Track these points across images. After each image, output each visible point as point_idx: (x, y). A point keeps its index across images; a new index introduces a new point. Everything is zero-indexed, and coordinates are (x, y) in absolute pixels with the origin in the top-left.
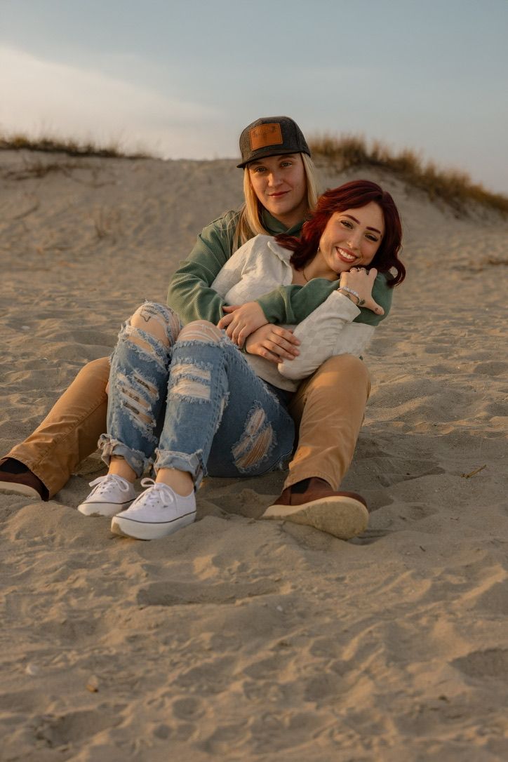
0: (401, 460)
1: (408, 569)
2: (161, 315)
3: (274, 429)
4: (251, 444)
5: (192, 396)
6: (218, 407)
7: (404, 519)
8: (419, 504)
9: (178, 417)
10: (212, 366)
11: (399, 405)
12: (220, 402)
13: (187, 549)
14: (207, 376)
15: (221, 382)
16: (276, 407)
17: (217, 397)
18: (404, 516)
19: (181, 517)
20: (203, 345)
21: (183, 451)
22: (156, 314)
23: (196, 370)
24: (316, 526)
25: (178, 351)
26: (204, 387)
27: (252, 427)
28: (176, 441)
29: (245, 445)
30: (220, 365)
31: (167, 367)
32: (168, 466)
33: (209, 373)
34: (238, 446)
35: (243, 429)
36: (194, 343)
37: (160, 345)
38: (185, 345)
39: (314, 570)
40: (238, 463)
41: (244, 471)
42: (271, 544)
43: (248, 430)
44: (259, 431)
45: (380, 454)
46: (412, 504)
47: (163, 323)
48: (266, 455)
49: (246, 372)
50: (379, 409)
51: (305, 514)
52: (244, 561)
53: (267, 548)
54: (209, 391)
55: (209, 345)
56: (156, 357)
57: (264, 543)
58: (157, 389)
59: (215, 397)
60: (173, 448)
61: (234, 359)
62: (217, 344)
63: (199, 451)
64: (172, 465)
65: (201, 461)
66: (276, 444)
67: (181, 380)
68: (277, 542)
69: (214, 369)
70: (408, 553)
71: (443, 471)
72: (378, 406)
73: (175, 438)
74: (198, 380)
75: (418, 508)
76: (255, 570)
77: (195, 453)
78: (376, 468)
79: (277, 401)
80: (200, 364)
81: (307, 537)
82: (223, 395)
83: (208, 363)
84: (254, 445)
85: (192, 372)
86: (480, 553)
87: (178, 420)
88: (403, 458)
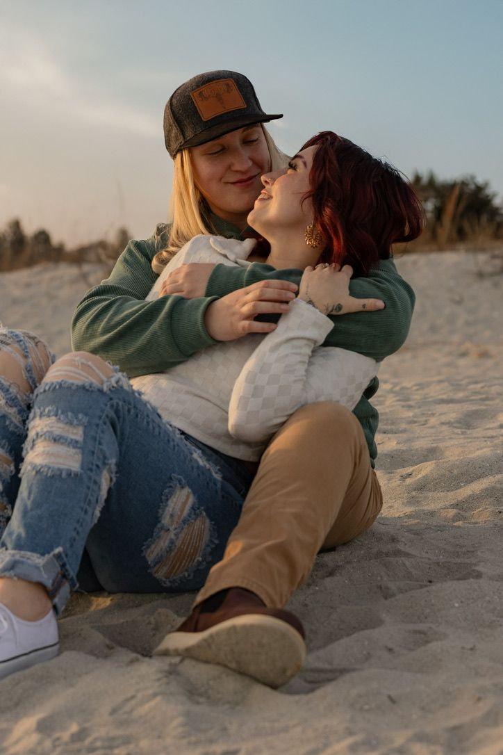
0: (427, 561)
1: (350, 733)
2: (16, 345)
3: (211, 519)
4: (172, 542)
5: (51, 465)
6: (96, 482)
7: (390, 650)
8: (422, 626)
9: (29, 498)
10: (85, 420)
11: (461, 487)
12: (99, 475)
13: (17, 704)
14: (77, 434)
15: (100, 443)
16: (215, 484)
17: (94, 467)
18: (390, 646)
19: (26, 654)
20: (74, 388)
21: (33, 550)
22: (8, 344)
23: (61, 425)
24: (229, 665)
25: (40, 397)
26: (72, 451)
27: (172, 516)
28: (23, 535)
29: (163, 544)
30: (100, 417)
31: (24, 422)
32: (7, 574)
33: (80, 430)
34: (153, 546)
35: (157, 520)
36: (60, 385)
37: (13, 390)
38: (47, 388)
39: (193, 739)
40: (157, 572)
41: (168, 584)
42: (140, 695)
43: (166, 520)
44: (184, 521)
45: (398, 553)
46: (411, 627)
47: (19, 357)
48: (200, 559)
49: (157, 430)
50: (430, 494)
51: (209, 646)
52: (87, 725)
53: (133, 702)
54: (79, 457)
55: (83, 387)
56: (6, 409)
57: (129, 695)
58: (10, 459)
59: (92, 466)
60: (19, 546)
61: (132, 411)
62: (99, 386)
63: (58, 550)
64: (12, 573)
65: (63, 566)
66: (217, 542)
67: (39, 440)
68: (150, 692)
69: (89, 423)
70: (366, 707)
71: (479, 575)
72: (430, 490)
73: (22, 531)
74: (61, 441)
75: (420, 632)
76: (96, 739)
77: (52, 554)
78: (383, 573)
79: (218, 477)
80: (67, 416)
81: (211, 683)
82: (104, 464)
83: (80, 416)
84: (178, 543)
85: (54, 429)
86: (481, 704)
87: (29, 503)
88: (430, 559)
